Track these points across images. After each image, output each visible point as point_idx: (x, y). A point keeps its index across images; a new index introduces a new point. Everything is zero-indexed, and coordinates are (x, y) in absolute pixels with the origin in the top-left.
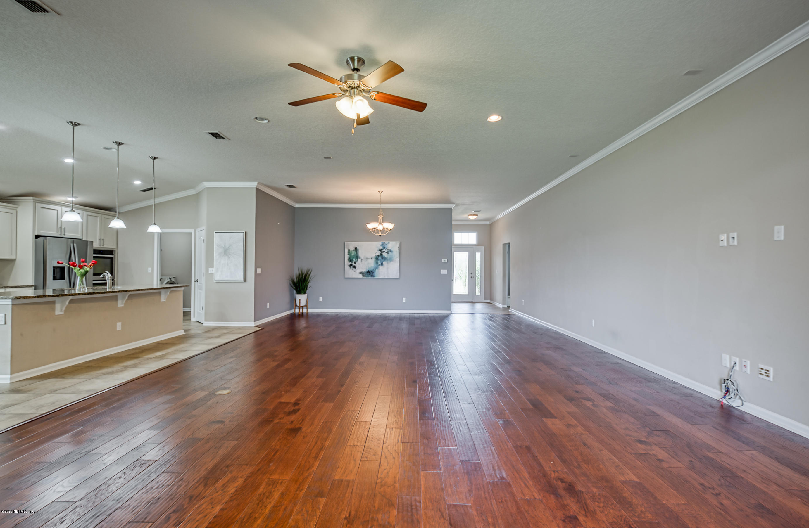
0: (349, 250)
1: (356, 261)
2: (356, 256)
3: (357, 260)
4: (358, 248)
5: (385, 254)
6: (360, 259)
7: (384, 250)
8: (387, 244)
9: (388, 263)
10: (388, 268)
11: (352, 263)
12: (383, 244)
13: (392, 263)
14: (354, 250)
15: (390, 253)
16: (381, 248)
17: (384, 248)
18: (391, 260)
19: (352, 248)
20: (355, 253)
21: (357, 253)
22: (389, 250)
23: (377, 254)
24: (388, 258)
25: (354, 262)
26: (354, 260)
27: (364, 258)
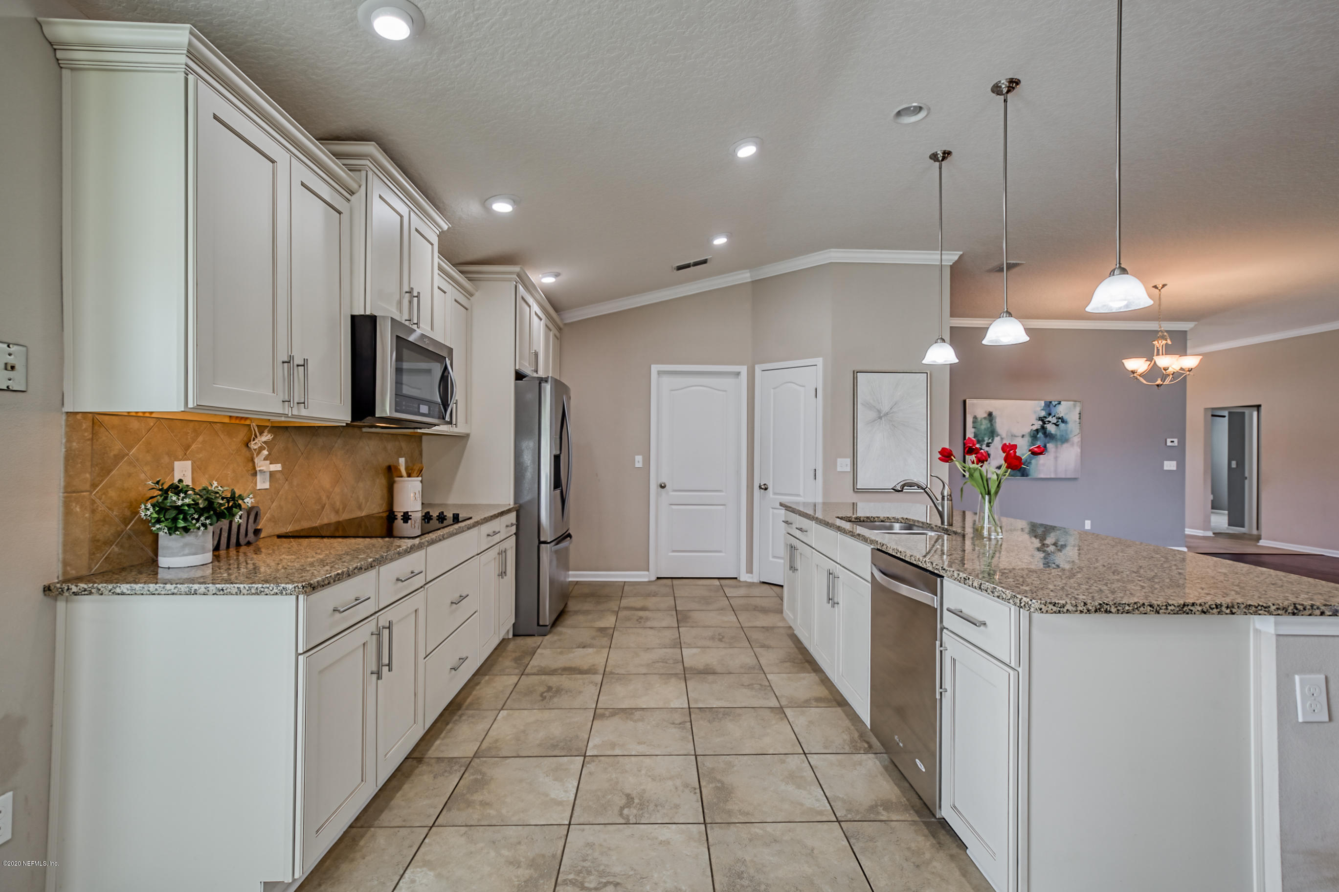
0: (975, 418)
1: (990, 441)
2: (990, 430)
3: (993, 440)
4: (994, 414)
5: (1051, 428)
6: (999, 437)
7: (1050, 419)
8: (1055, 406)
9: (1057, 447)
10: (1056, 458)
11: (981, 445)
12: (1048, 405)
13: (1065, 445)
14: (985, 418)
15: (1062, 425)
16: (1043, 414)
17: (1050, 414)
18: (1064, 440)
19: (981, 414)
20: (989, 425)
21: (992, 425)
22: (1059, 418)
23: (1035, 428)
24: (1058, 436)
25: (985, 443)
26: (986, 440)
27: (1007, 435)
